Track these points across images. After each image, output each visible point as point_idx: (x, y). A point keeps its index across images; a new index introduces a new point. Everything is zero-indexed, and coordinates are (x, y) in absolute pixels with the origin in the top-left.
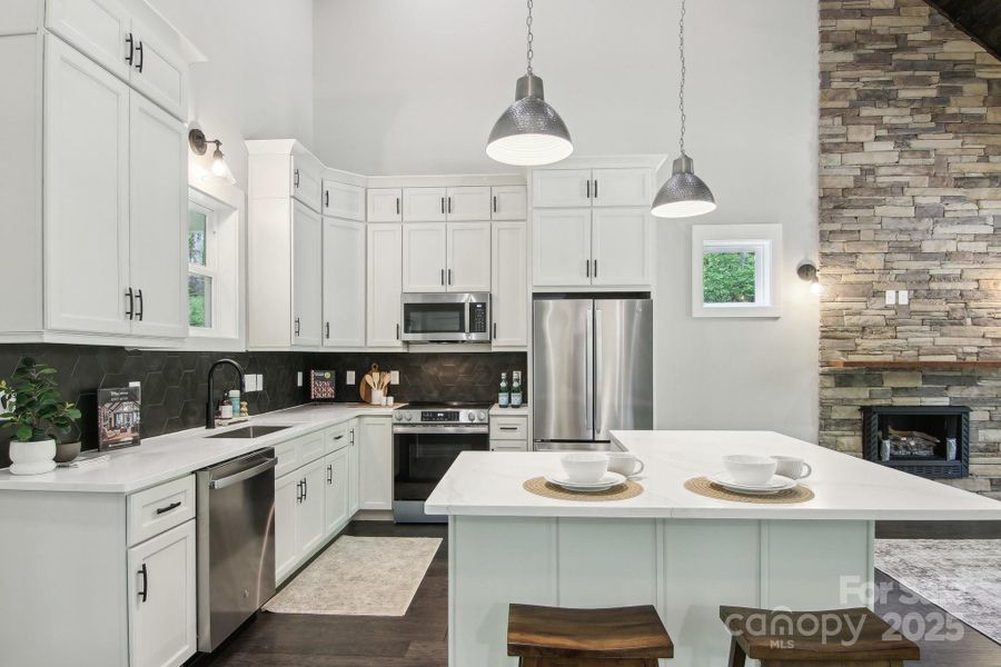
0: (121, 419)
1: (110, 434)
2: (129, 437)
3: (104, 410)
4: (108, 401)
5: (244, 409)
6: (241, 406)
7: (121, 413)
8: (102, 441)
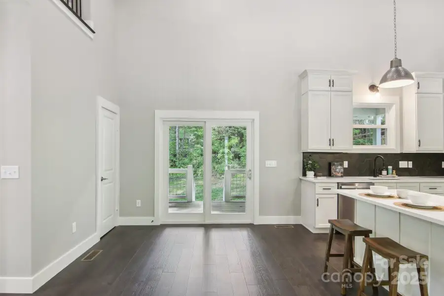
0: (337, 170)
1: (334, 173)
2: (340, 175)
3: (333, 167)
4: (334, 165)
5: (394, 173)
6: (393, 172)
7: (338, 169)
8: (332, 175)
